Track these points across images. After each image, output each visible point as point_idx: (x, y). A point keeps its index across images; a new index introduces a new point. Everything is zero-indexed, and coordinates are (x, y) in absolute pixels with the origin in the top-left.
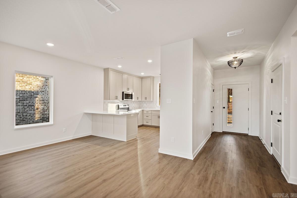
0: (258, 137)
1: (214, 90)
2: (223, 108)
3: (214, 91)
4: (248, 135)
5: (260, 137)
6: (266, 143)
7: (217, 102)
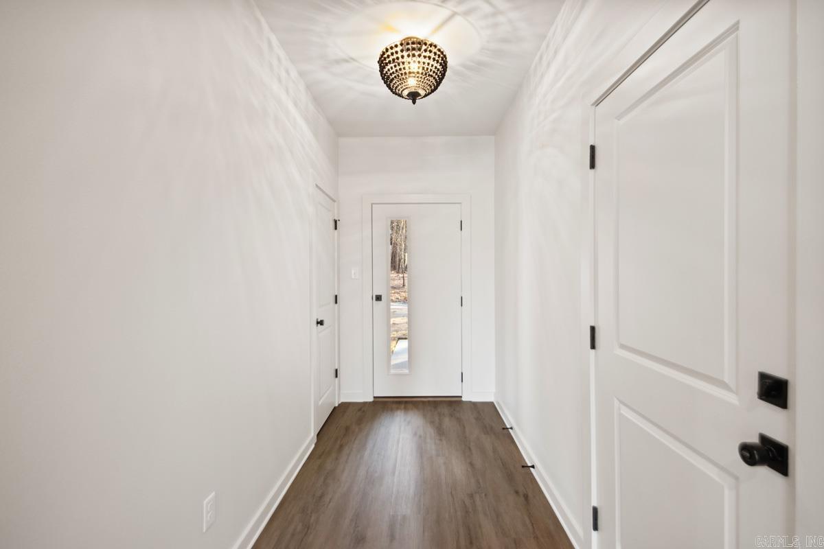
0: (493, 403)
1: (336, 222)
2: (374, 298)
3: (336, 229)
4: (461, 402)
5: (498, 403)
6: (537, 464)
7: (353, 277)
